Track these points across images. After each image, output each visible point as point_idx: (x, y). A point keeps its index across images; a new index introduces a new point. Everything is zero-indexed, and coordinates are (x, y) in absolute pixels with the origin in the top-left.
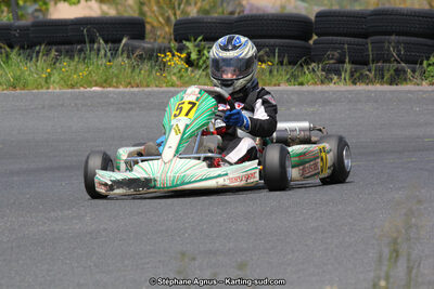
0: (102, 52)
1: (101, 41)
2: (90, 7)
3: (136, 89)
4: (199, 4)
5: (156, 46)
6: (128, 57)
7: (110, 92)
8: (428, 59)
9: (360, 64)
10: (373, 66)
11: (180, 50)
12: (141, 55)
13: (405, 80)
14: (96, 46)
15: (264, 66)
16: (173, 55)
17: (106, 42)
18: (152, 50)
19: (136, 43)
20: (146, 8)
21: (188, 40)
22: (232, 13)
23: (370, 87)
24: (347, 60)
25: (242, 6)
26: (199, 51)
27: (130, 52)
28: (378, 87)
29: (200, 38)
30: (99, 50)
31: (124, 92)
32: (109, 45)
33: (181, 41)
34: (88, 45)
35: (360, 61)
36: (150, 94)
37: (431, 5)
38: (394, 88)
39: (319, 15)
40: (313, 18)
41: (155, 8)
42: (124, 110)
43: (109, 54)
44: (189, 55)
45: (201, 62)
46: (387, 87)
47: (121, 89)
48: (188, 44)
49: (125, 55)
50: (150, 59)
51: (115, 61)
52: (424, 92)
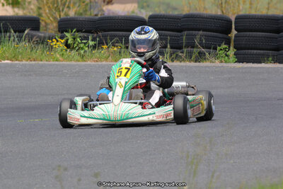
0: (12, 38)
1: (12, 31)
2: (7, 10)
3: (33, 62)
4: (75, 9)
5: (47, 35)
6: (29, 42)
7: (16, 64)
8: (220, 46)
9: (177, 48)
10: (185, 50)
11: (62, 38)
12: (37, 41)
13: (205, 59)
14: (8, 34)
15: (115, 49)
16: (57, 41)
17: (15, 32)
18: (45, 38)
19: (34, 33)
20: (41, 11)
21: (67, 32)
22: (96, 15)
23: (183, 64)
24: (169, 46)
25: (103, 11)
26: (74, 39)
27: (30, 38)
28: (188, 64)
29: (74, 30)
30: (10, 37)
31: (26, 64)
32: (17, 34)
33: (62, 32)
34: (3, 34)
35: (177, 47)
36: (42, 66)
37: (223, 12)
38: (197, 64)
39: (151, 17)
40: (147, 19)
41: (47, 11)
42: (25, 75)
43: (16, 39)
44: (67, 41)
45: (75, 45)
46: (193, 64)
47: (24, 62)
48: (67, 34)
49: (27, 41)
50: (43, 43)
51: (21, 44)
52: (217, 67)
